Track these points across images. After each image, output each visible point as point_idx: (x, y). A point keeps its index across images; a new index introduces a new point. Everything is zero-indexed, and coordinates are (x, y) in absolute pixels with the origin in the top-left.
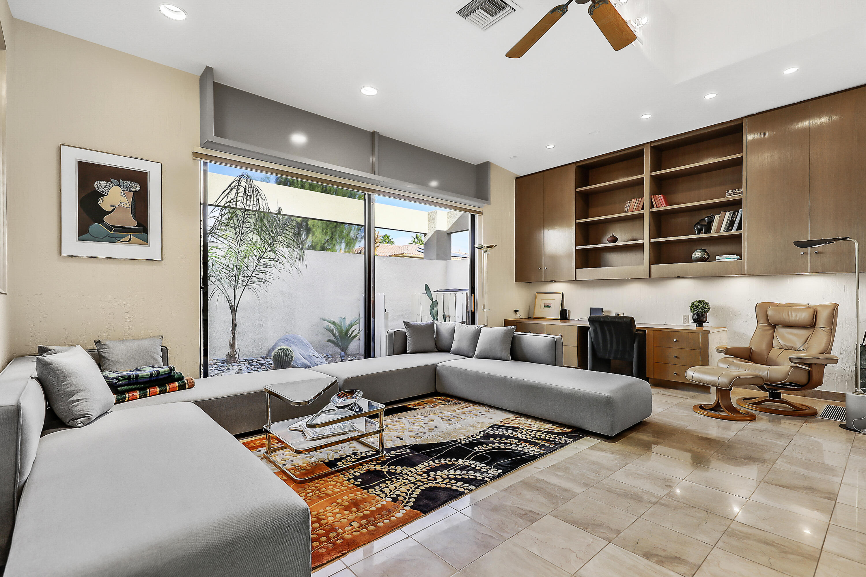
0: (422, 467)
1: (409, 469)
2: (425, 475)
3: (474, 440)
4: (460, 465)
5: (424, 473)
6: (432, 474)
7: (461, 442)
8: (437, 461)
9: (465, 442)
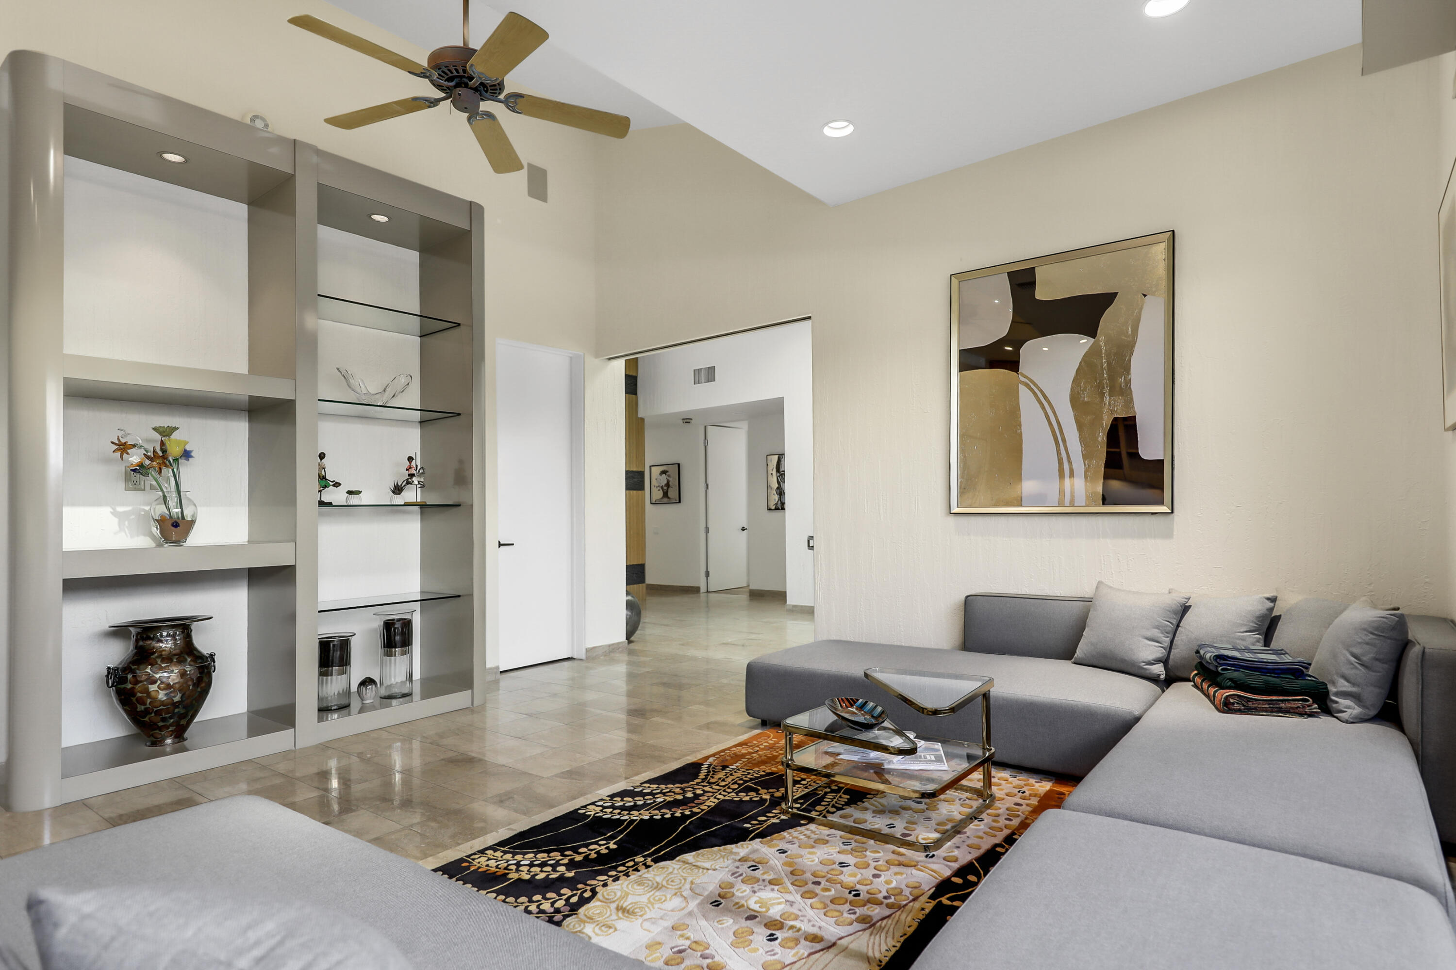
0: (708, 803)
1: (726, 798)
2: (699, 792)
3: (615, 868)
4: (647, 810)
5: (702, 795)
6: (690, 795)
7: (645, 860)
8: (687, 812)
9: (636, 860)
